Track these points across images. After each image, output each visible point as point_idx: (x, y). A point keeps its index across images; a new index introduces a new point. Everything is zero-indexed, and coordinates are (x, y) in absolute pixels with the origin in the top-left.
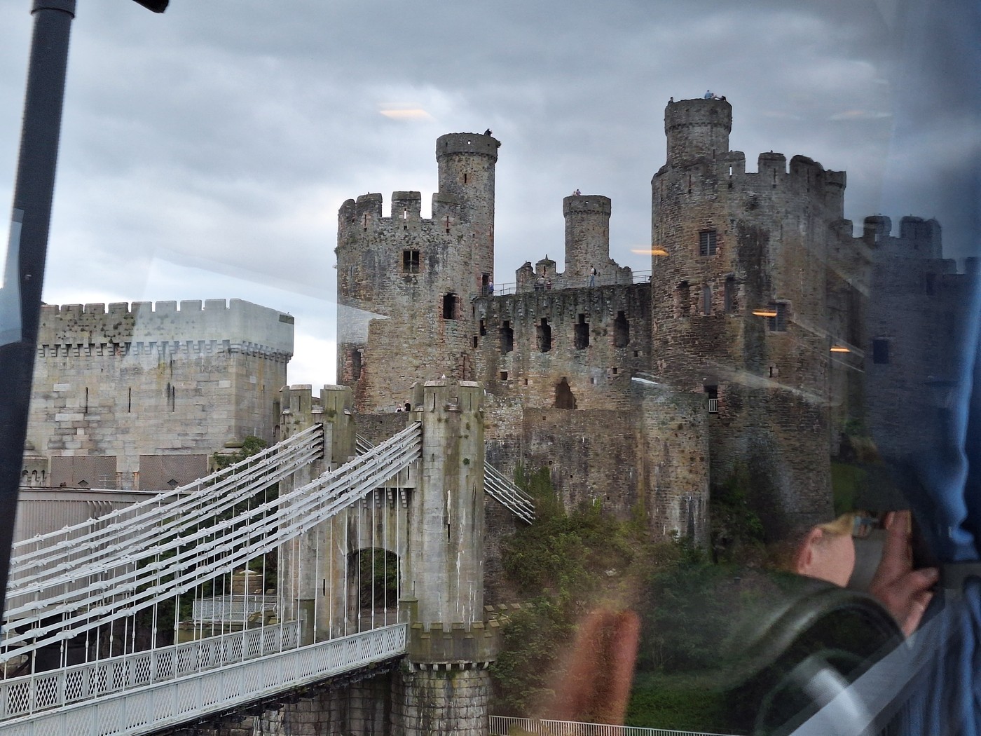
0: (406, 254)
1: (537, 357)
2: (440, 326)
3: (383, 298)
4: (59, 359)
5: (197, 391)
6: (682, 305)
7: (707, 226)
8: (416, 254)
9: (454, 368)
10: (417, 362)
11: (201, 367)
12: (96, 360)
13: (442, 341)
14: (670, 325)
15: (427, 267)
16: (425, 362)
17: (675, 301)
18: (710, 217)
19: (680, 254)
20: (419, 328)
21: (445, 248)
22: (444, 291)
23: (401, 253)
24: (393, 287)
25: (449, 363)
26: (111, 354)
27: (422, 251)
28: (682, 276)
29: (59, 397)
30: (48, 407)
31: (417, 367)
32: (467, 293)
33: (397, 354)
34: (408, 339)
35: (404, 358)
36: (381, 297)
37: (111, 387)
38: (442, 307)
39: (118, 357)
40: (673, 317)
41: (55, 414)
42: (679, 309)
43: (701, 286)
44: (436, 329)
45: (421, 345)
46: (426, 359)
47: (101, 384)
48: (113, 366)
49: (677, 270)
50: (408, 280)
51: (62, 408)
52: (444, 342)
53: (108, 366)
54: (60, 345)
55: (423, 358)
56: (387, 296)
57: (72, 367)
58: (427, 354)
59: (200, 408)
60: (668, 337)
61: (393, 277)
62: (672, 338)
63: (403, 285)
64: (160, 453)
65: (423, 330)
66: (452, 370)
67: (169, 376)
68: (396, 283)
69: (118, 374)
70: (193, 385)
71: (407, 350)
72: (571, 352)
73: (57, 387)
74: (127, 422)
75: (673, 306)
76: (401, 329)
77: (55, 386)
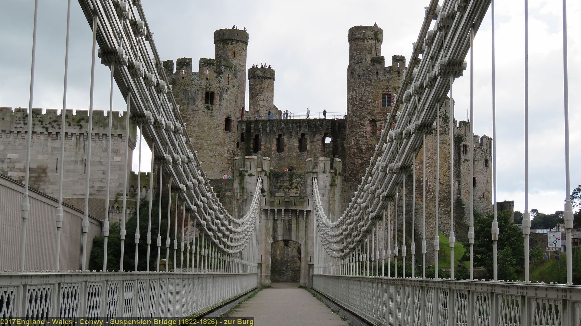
0: (207, 93)
1: (275, 155)
2: (223, 135)
3: (194, 117)
4: (11, 139)
5: (100, 162)
6: (371, 131)
7: (387, 92)
8: (213, 93)
9: (229, 158)
10: (212, 154)
11: (103, 149)
12: (36, 141)
13: (224, 143)
14: (365, 141)
15: (218, 101)
16: (216, 154)
17: (368, 128)
18: (388, 87)
19: (371, 105)
20: (213, 135)
21: (227, 91)
22: (226, 115)
23: (204, 92)
24: (199, 111)
25: (227, 155)
26: (46, 138)
27: (216, 92)
28: (372, 116)
29: (11, 162)
30: (3, 167)
31: (212, 157)
32: (235, 118)
33: (200, 149)
34: (207, 140)
35: (205, 151)
36: (192, 116)
37: (45, 158)
38: (225, 124)
39: (50, 140)
40: (366, 137)
41: (8, 172)
42: (370, 133)
43: (383, 122)
44: (222, 136)
45: (214, 144)
46: (216, 153)
47: (39, 156)
48: (47, 145)
49: (369, 113)
50: (208, 108)
51: (13, 169)
52: (225, 144)
53: (44, 145)
54: (13, 131)
55: (215, 152)
56: (196, 116)
57: (20, 144)
58: (216, 149)
59: (102, 172)
60: (363, 147)
61: (200, 106)
62: (366, 148)
63: (206, 111)
64: (75, 197)
65: (215, 136)
66: (229, 160)
67: (82, 153)
68: (201, 109)
69: (50, 150)
70: (98, 159)
71: (206, 147)
72: (296, 153)
73: (9, 156)
74: (55, 178)
75: (366, 131)
76: (203, 135)
77: (8, 155)
